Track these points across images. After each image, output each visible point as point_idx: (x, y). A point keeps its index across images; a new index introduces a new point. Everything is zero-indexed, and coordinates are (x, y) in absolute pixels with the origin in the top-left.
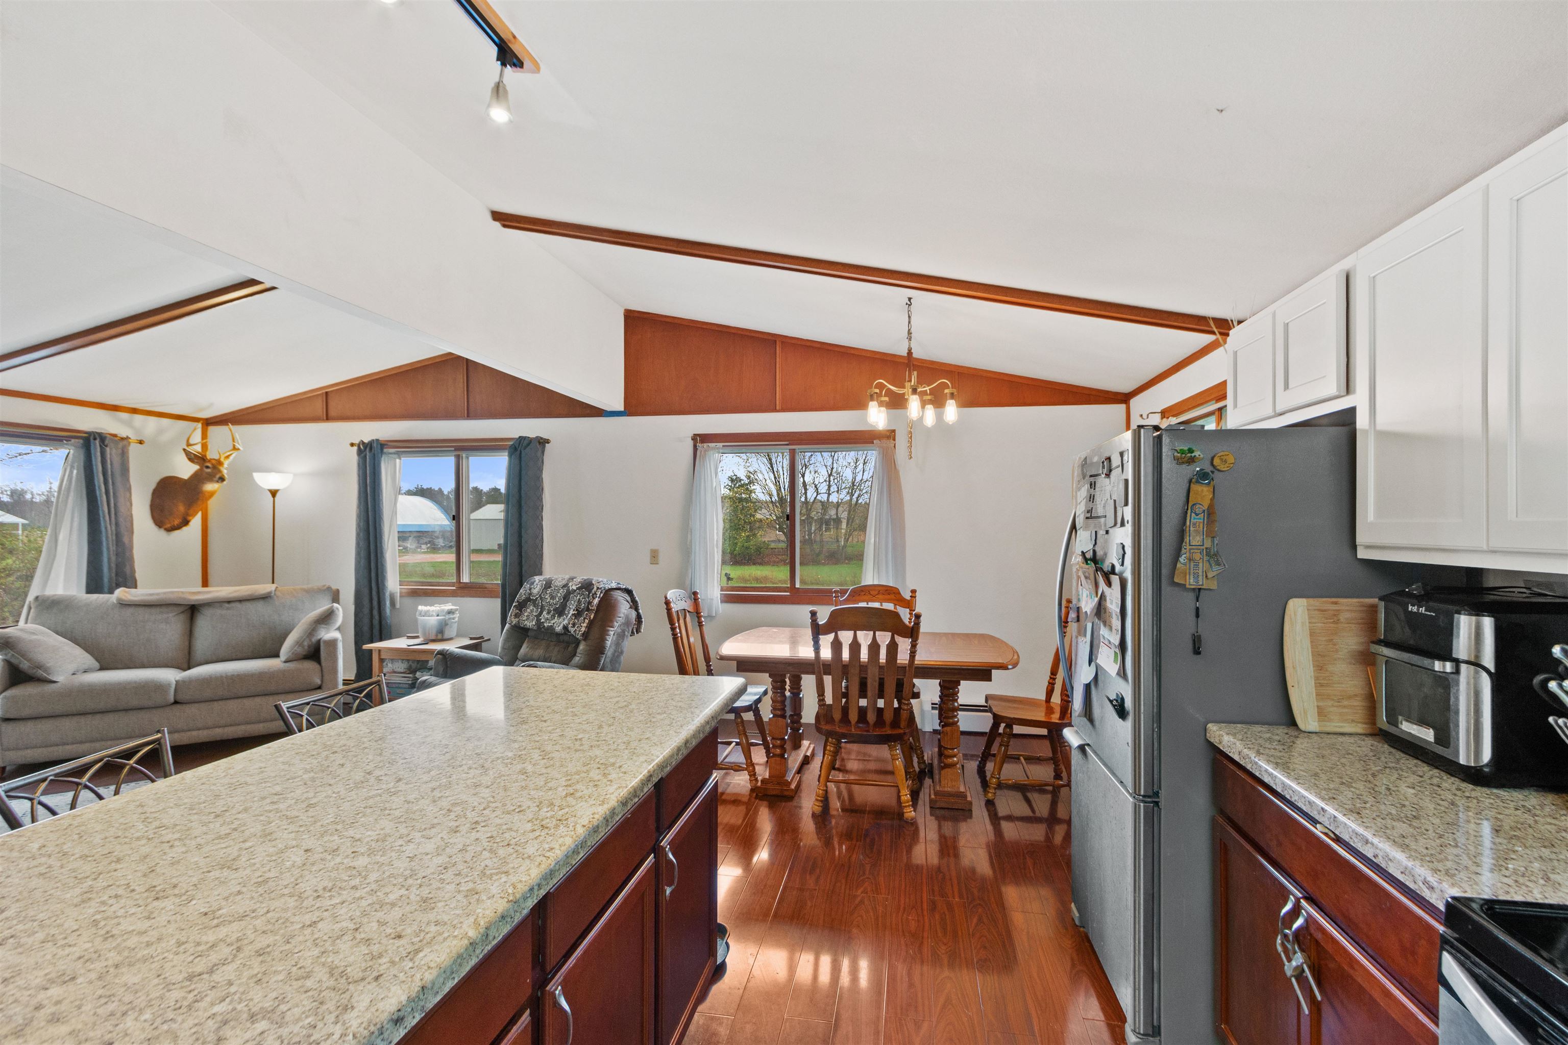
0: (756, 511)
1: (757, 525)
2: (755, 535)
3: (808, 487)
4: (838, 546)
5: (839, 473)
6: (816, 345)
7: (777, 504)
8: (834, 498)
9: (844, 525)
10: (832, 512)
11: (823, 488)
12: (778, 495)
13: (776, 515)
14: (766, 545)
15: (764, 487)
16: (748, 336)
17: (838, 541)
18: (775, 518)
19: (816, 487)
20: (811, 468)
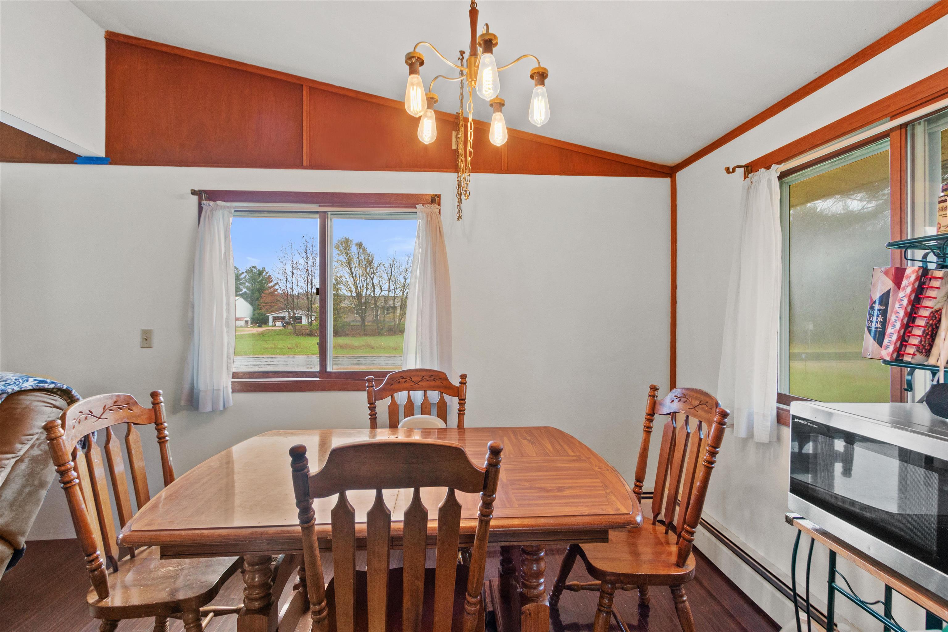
0: (341, 301)
1: (342, 310)
2: (340, 317)
3: (375, 287)
4: (395, 324)
5: (396, 278)
6: (351, 95)
7: (356, 297)
8: (392, 294)
9: (398, 311)
10: (391, 303)
11: (386, 287)
12: (356, 291)
13: (354, 304)
14: (348, 323)
15: (347, 285)
16: (268, 77)
17: (395, 321)
18: (354, 306)
19: (380, 286)
20: (378, 274)
